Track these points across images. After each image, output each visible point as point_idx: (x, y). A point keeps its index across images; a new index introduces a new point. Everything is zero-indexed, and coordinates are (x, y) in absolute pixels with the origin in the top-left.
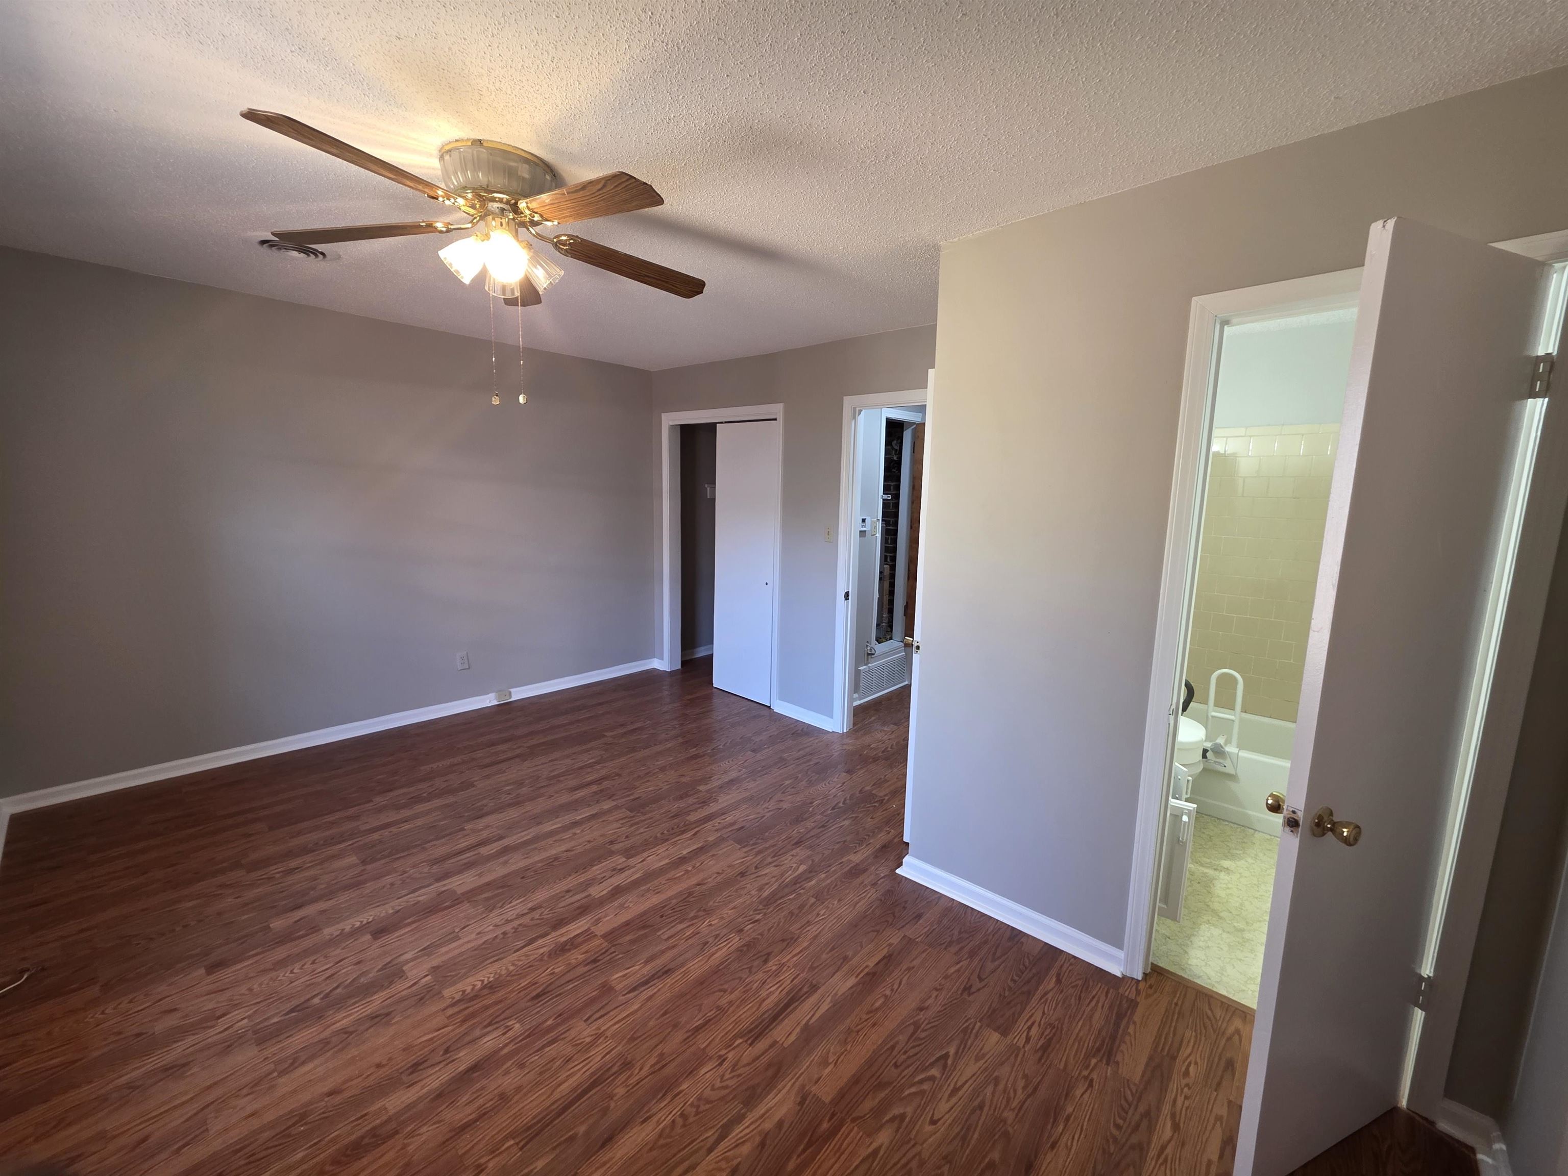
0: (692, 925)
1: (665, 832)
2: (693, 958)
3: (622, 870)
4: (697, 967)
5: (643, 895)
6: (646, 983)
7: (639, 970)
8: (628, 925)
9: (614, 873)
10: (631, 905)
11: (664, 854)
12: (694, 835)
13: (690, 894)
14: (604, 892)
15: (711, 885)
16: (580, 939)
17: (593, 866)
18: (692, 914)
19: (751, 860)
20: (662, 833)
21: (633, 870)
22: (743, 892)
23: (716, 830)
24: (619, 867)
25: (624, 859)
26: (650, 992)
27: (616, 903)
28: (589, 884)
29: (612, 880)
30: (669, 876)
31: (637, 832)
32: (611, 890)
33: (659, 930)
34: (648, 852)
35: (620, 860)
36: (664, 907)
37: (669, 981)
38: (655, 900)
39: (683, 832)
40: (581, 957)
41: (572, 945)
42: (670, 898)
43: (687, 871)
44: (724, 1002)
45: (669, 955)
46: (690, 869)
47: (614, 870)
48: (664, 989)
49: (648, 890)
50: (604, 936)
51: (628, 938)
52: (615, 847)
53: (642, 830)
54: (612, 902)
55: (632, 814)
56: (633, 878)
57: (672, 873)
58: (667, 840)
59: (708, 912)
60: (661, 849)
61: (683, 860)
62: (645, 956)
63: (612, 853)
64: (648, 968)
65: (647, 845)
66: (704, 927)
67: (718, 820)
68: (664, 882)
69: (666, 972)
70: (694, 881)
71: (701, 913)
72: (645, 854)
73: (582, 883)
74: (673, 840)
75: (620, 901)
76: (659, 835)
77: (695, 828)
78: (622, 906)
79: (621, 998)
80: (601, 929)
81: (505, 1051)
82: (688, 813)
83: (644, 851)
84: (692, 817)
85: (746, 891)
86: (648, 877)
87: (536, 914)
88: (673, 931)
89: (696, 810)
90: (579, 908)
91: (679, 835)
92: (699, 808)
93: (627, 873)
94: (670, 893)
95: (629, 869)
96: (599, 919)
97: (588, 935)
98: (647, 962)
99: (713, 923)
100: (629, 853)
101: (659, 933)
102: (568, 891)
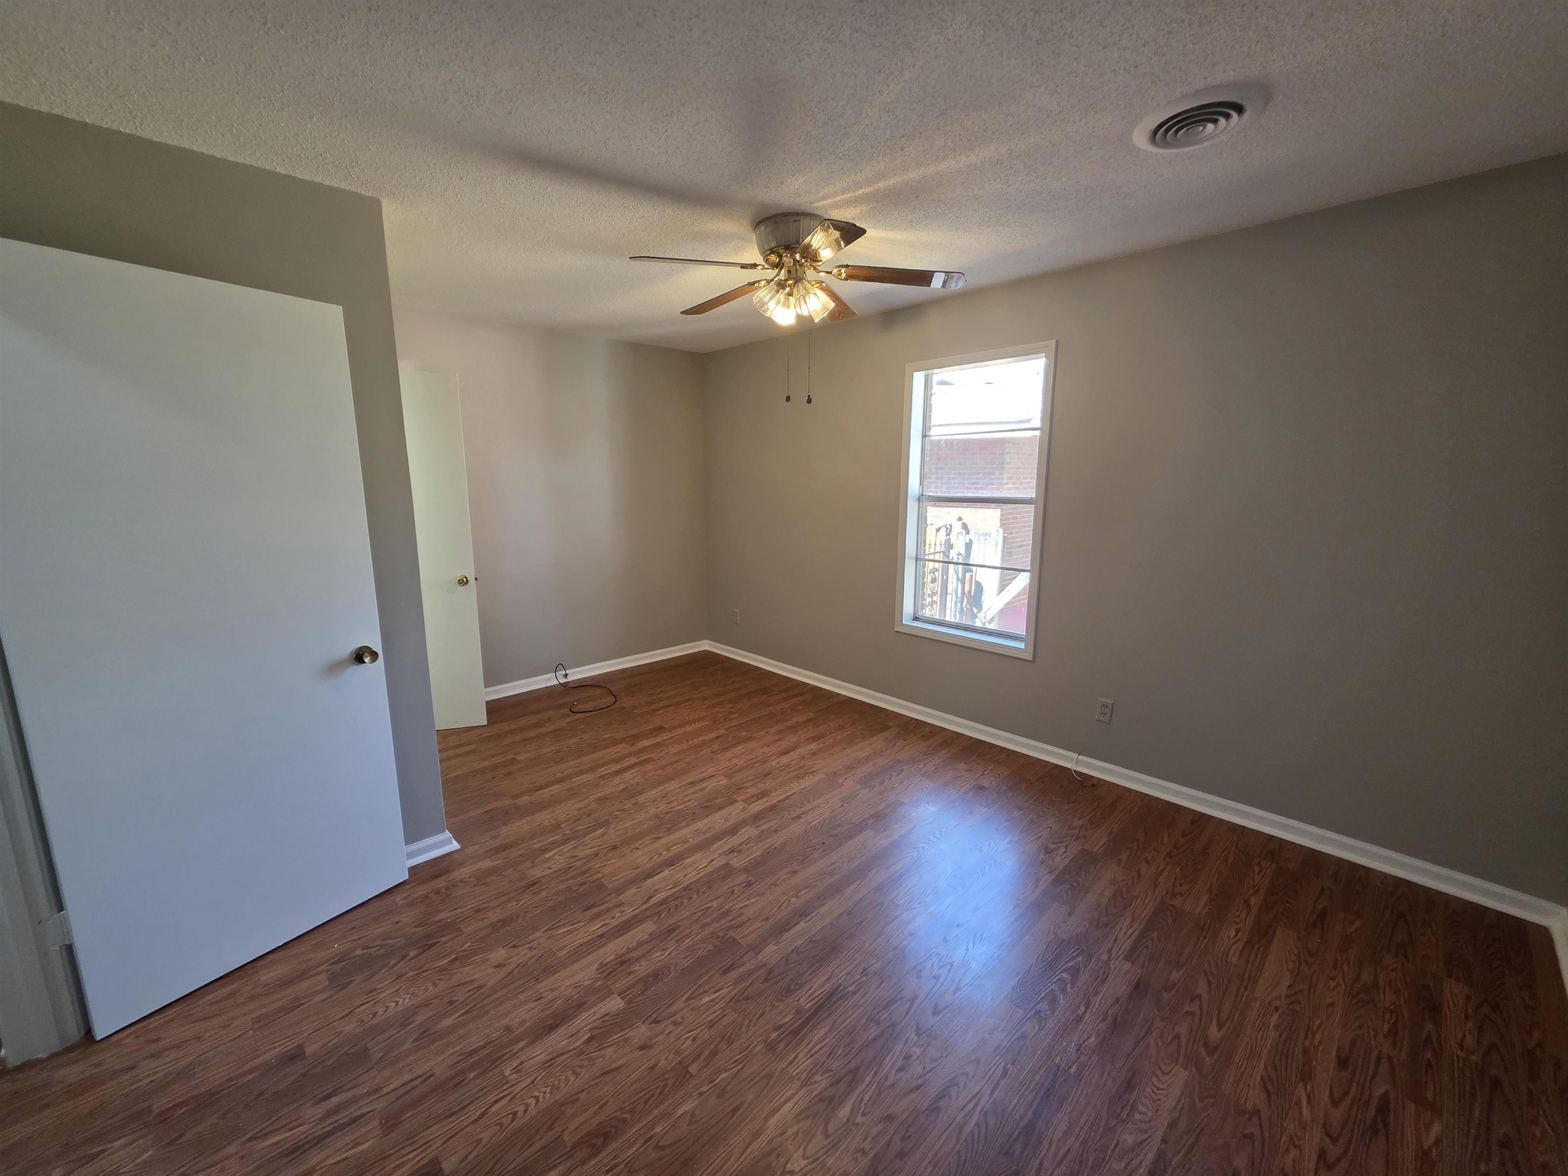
0: (671, 808)
1: (686, 901)
2: (675, 789)
3: (732, 851)
4: (673, 785)
5: (710, 828)
6: (705, 779)
7: (711, 785)
8: (720, 808)
9: (739, 848)
10: (719, 821)
11: (689, 870)
12: (649, 899)
13: (668, 830)
14: (743, 830)
15: (648, 838)
16: (753, 800)
17: (762, 855)
18: (669, 816)
19: (597, 864)
20: (690, 899)
21: (720, 851)
22: (621, 832)
23: (619, 906)
24: (735, 854)
25: (732, 862)
26: (702, 775)
27: (732, 822)
28: (760, 838)
29: (740, 841)
30: (686, 846)
31: (721, 900)
32: (738, 832)
33: (696, 805)
34: (706, 872)
35: (737, 862)
36: (692, 820)
37: (691, 780)
38: (699, 825)
39: (664, 901)
40: (749, 790)
41: (758, 797)
42: (687, 826)
43: (668, 850)
44: (661, 771)
45: (690, 791)
46: (665, 853)
47: (739, 851)
48: (695, 776)
49: (706, 832)
50: (736, 801)
51: (718, 801)
52: (742, 878)
53: (715, 904)
54: (736, 823)
55: (731, 933)
56: (720, 843)
57: (682, 849)
58: (685, 889)
59: (657, 816)
60: (692, 876)
61: (670, 863)
62: (706, 791)
63: (746, 870)
64: (704, 785)
65: (708, 882)
66: (663, 806)
67: (614, 922)
68: (691, 840)
69: (692, 783)
70: (663, 841)
71: (662, 816)
72: (710, 869)
73: (766, 838)
74: (678, 889)
75: (729, 824)
76: (695, 897)
77: (647, 909)
78: (727, 820)
79: (720, 772)
80: (739, 806)
81: (774, 757)
82: (652, 937)
83: (712, 873)
84: (649, 927)
85: (618, 833)
86: (704, 845)
87: (793, 814)
88: (686, 805)
89: (640, 944)
90: (762, 818)
91: (670, 896)
92: (634, 949)
93: (726, 848)
94: (687, 830)
95: (725, 852)
96: (743, 811)
97: (749, 801)
98: (705, 788)
99: (655, 809)
100: (727, 871)
101: (697, 803)
102: (776, 831)
